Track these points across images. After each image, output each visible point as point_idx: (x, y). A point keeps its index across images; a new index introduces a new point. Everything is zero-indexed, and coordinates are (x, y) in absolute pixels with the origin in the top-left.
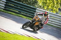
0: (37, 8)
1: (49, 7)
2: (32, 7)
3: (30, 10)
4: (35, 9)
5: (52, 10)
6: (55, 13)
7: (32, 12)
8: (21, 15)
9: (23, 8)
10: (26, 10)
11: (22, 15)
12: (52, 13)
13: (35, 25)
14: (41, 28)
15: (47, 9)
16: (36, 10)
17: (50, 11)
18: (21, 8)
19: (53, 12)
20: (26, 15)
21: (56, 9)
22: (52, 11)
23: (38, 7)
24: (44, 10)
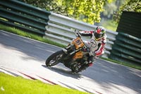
0: (52, 13)
1: (80, 11)
2: (40, 9)
3: (36, 17)
4: (48, 14)
5: (86, 17)
6: (92, 24)
7: (39, 20)
8: (14, 29)
9: (19, 11)
10: (25, 16)
11: (17, 27)
12: (86, 24)
13: (74, 59)
14: (88, 65)
15: (74, 13)
16: (49, 17)
17: (81, 19)
18: (14, 13)
19: (87, 21)
20: (27, 28)
21: (95, 14)
22: (85, 20)
23: (53, 10)
24: (67, 16)
